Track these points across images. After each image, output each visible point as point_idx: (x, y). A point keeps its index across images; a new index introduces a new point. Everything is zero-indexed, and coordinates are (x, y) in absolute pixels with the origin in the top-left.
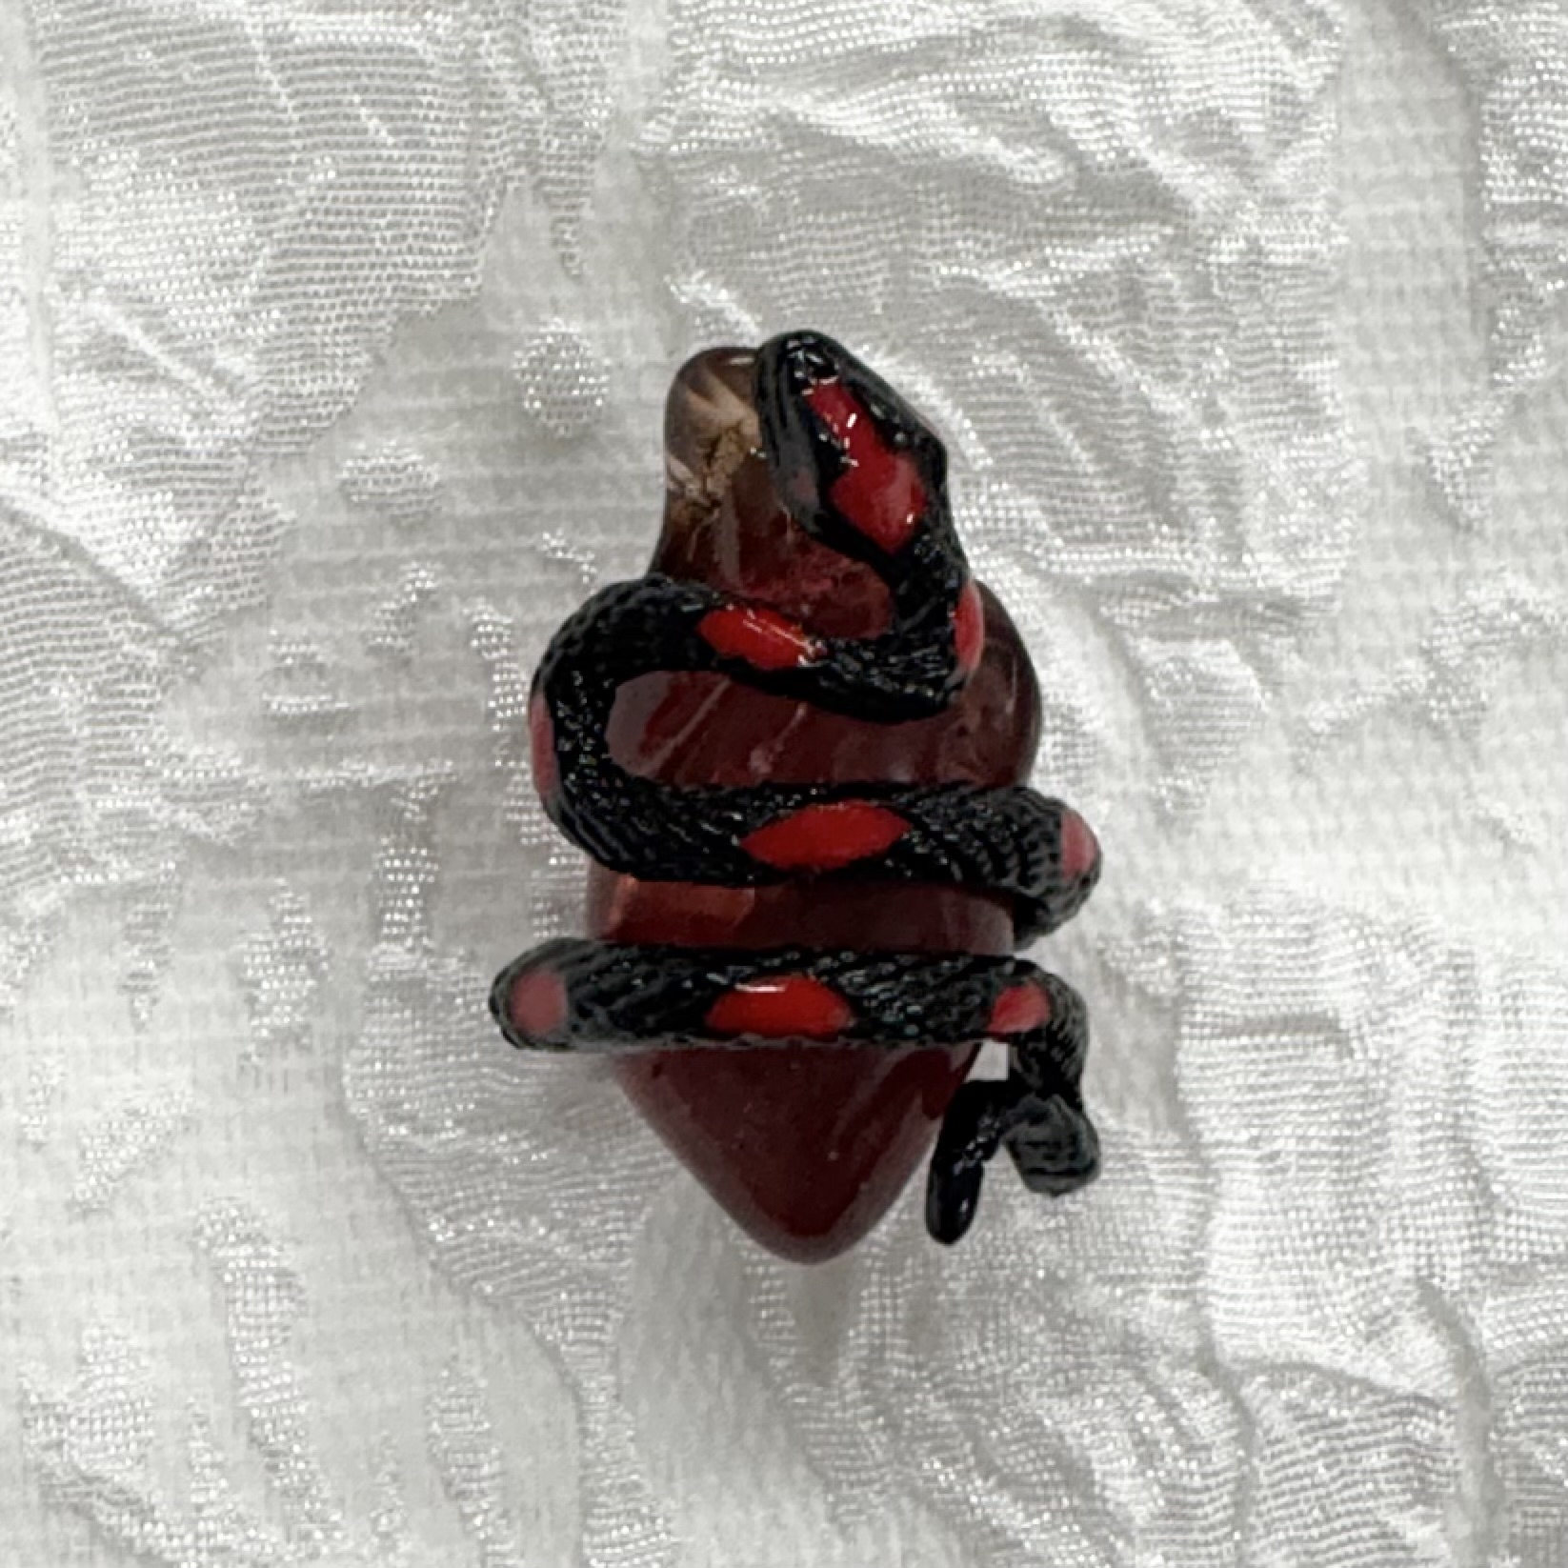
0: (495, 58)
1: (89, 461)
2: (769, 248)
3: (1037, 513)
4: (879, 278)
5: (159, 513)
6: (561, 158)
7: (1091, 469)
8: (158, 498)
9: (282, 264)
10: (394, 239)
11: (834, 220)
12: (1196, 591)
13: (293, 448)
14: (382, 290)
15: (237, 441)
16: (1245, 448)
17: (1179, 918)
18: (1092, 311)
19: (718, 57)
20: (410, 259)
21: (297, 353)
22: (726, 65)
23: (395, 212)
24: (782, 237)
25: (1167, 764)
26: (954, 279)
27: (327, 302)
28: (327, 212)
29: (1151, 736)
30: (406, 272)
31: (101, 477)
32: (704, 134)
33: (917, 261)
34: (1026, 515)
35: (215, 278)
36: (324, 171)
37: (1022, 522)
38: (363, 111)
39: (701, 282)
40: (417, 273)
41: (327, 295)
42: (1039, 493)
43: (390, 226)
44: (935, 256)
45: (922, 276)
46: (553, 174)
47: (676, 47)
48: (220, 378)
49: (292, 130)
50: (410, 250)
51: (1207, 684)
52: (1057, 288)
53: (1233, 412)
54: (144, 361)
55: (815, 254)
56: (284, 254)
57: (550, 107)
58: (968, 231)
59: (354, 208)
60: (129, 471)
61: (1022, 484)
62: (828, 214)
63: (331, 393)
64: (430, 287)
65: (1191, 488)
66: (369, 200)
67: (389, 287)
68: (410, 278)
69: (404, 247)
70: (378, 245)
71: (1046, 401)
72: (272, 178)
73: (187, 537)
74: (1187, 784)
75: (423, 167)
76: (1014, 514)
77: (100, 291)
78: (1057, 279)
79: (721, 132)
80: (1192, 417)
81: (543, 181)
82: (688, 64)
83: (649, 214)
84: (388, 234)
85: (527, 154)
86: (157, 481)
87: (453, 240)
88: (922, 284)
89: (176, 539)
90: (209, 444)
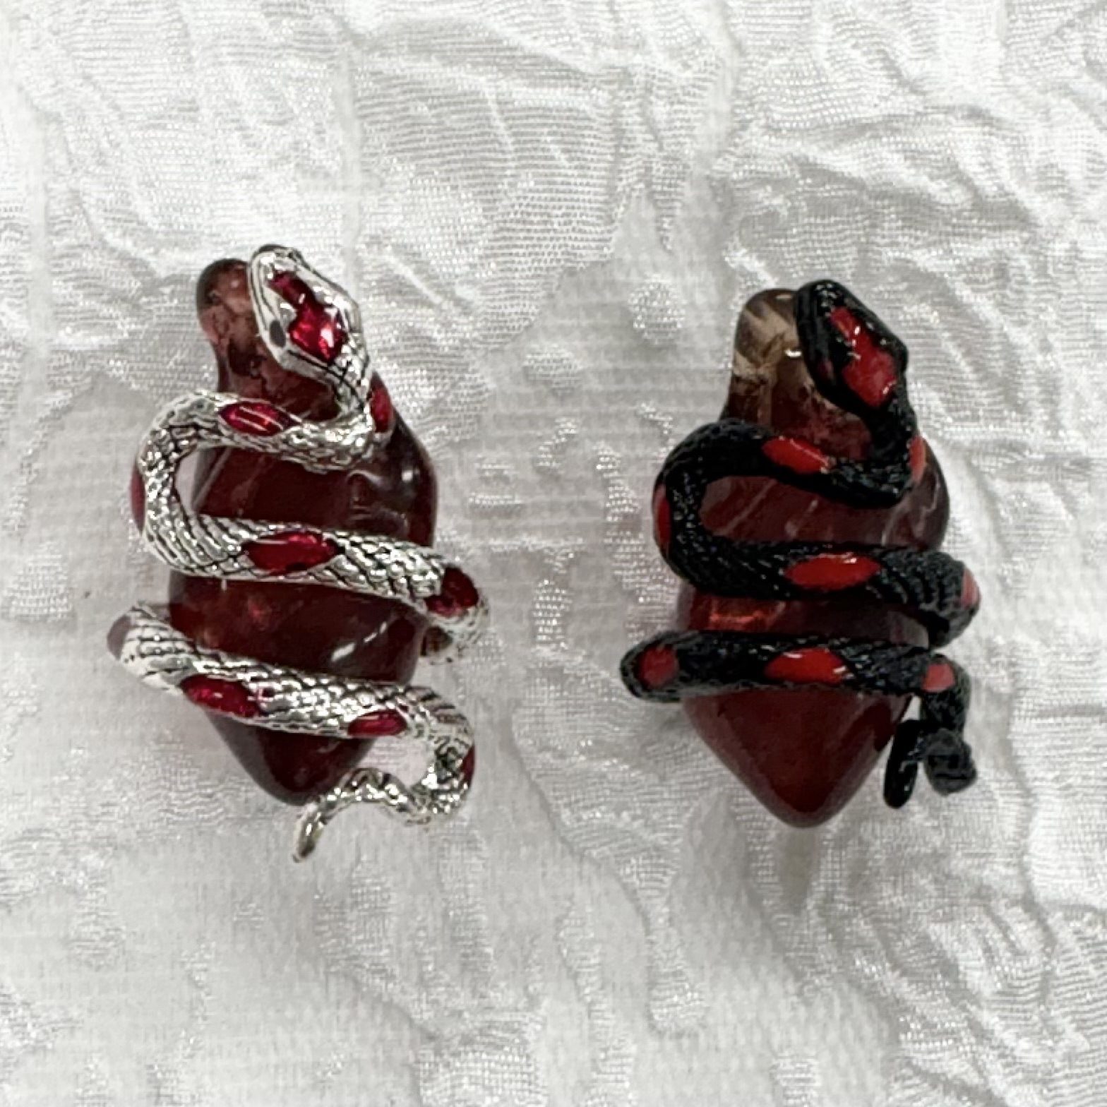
0: (631, 117)
3: (938, 402)
6: (664, 178)
7: (972, 376)
9: (498, 236)
12: (1031, 452)
16: (1063, 367)
17: (1013, 646)
19: (763, 122)
21: (503, 289)
22: (768, 127)
25: (1008, 555)
26: (896, 259)
27: (523, 259)
28: (528, 205)
30: (570, 243)
32: (753, 167)
33: (876, 248)
35: (459, 243)
36: (528, 182)
38: (552, 147)
40: (576, 244)
41: (524, 255)
42: (939, 390)
45: (877, 257)
46: (659, 188)
47: (736, 115)
48: (458, 302)
51: (1034, 509)
52: (959, 266)
53: (1057, 345)
56: (501, 229)
57: (661, 149)
59: (543, 203)
61: (929, 383)
63: (522, 313)
65: (1030, 391)
66: (552, 199)
68: (573, 247)
70: (556, 226)
72: (496, 184)
73: (434, 397)
74: (1020, 568)
75: (585, 181)
79: (763, 166)
80: (1032, 348)
81: (654, 192)
82: (744, 125)
87: (598, 225)
90: (451, 342)
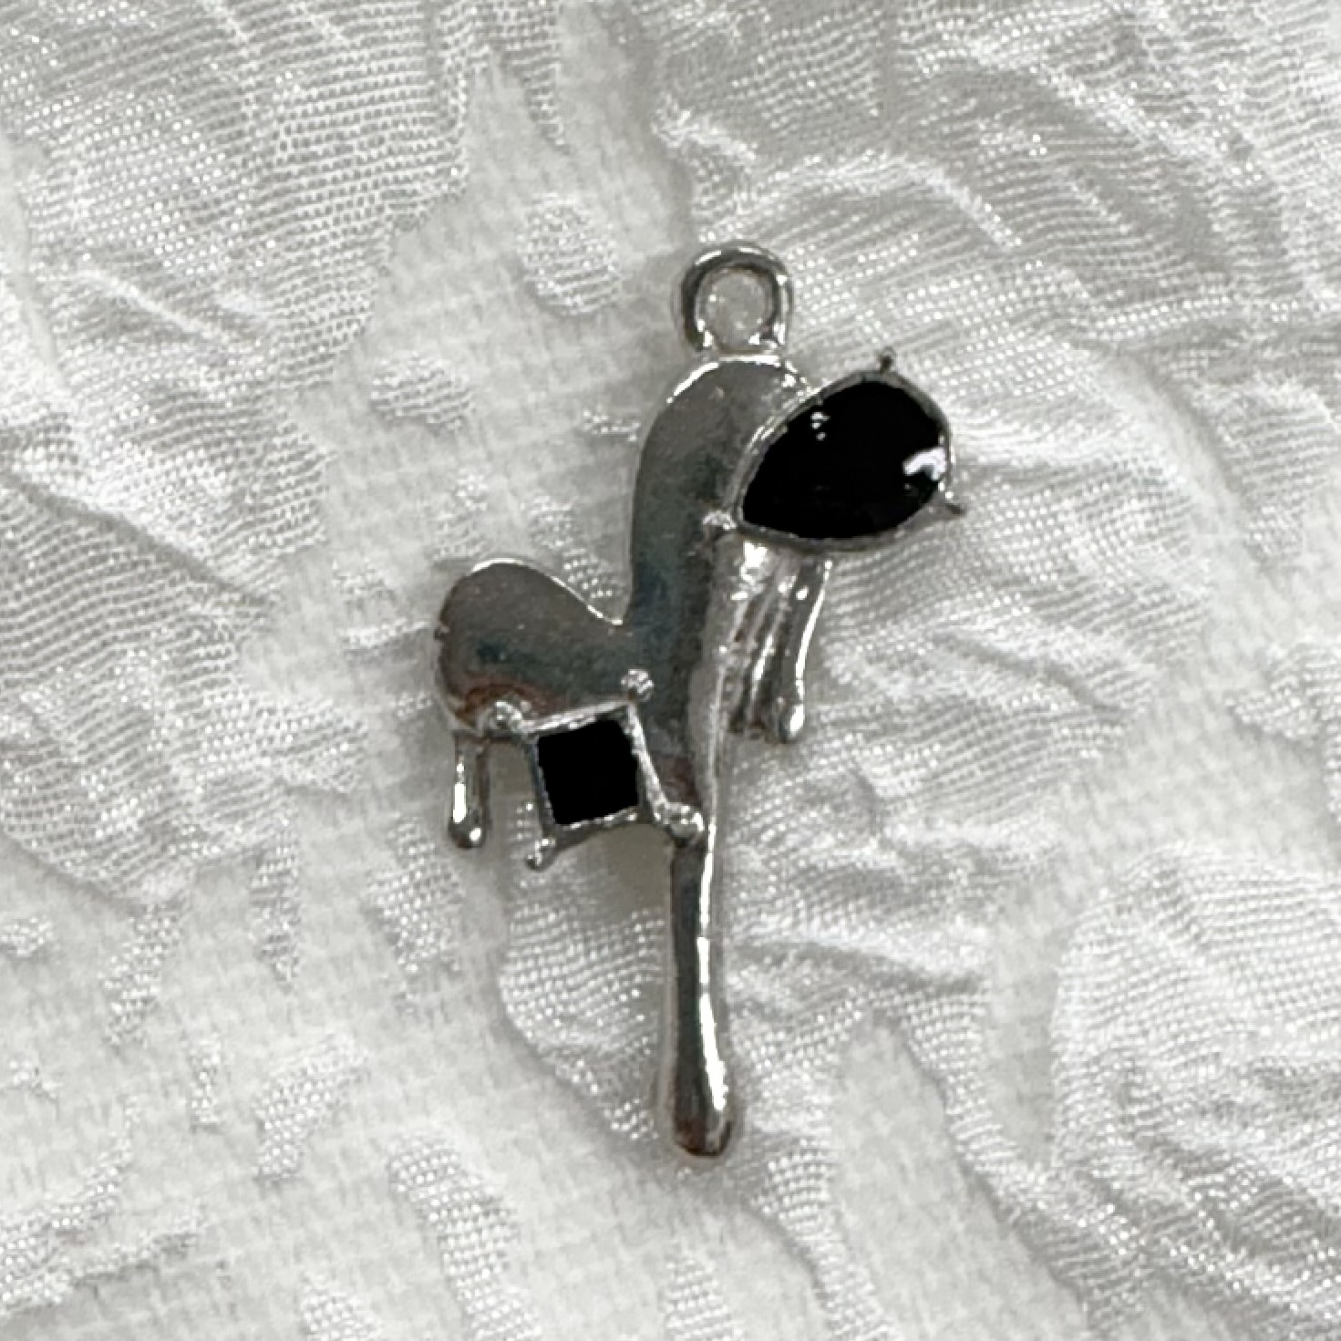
1: (114, 432)
2: (749, 74)
4: (868, 78)
5: (197, 470)
8: (190, 455)
10: (372, 144)
11: (809, 30)
13: (317, 378)
14: (372, 199)
15: (259, 383)
18: (1091, 68)
20: (391, 161)
23: (368, 116)
24: (761, 60)
29: (1232, 483)
31: (128, 445)
34: (1066, 289)
37: (1063, 296)
39: (689, 122)
43: (365, 131)
44: (918, 44)
49: (244, 53)
50: (391, 152)
54: (146, 320)
55: (796, 69)
58: (946, 12)
60: (156, 434)
62: (802, 25)
64: (418, 186)
67: (377, 194)
69: (383, 149)
71: (1064, 170)
76: (1052, 290)
77: (87, 257)
78: (1047, 43)
83: (623, 67)
84: (364, 139)
85: (487, 30)
86: (188, 438)
88: (909, 75)
89: (218, 493)
